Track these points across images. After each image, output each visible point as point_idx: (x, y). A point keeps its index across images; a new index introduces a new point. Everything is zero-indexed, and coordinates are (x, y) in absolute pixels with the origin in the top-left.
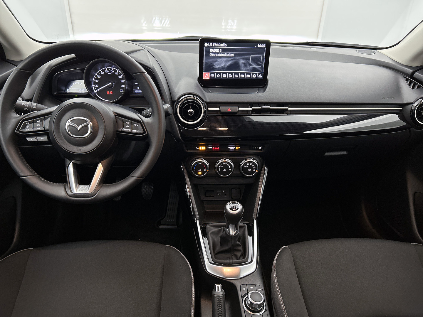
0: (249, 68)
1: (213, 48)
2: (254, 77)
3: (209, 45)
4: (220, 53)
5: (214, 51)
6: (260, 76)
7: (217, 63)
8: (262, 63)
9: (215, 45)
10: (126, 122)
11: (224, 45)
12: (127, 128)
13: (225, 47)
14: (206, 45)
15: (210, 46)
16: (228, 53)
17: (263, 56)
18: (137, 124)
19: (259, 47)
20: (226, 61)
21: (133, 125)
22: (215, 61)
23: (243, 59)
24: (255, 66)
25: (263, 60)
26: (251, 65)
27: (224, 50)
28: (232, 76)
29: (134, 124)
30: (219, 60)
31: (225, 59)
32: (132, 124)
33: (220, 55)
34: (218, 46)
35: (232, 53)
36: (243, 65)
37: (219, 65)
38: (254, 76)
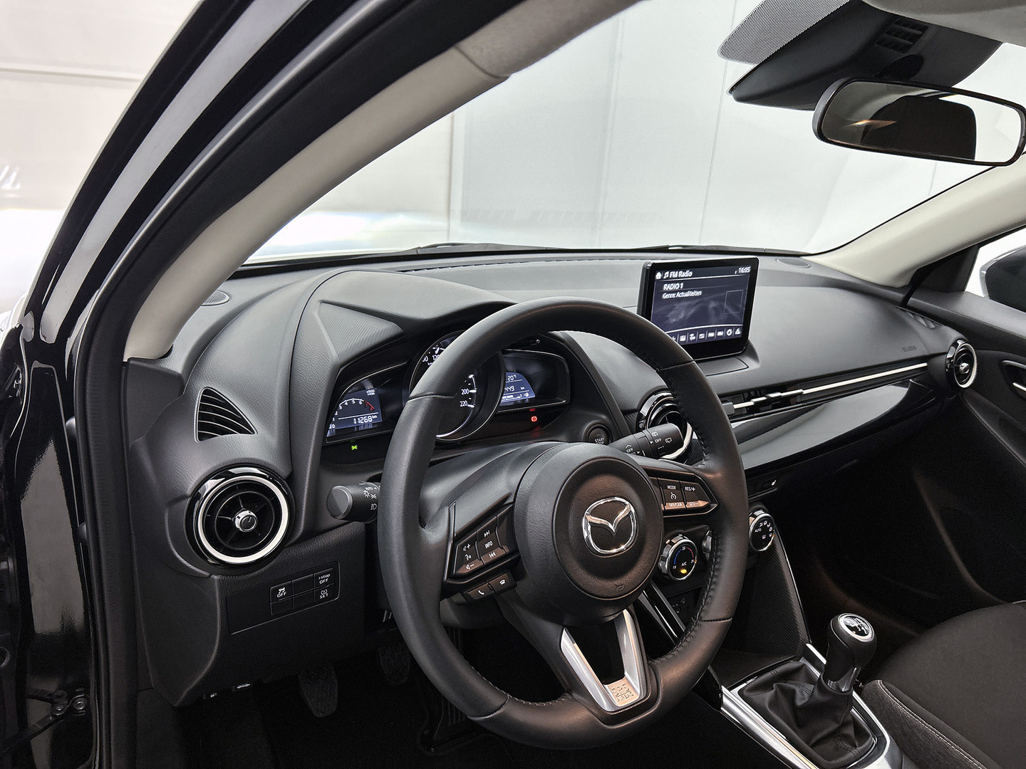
0: (723, 316)
1: (670, 281)
2: (729, 335)
3: (664, 276)
4: (681, 291)
5: (671, 289)
6: (738, 332)
7: (673, 312)
8: (743, 305)
9: (674, 274)
10: (669, 487)
11: (688, 274)
12: (674, 501)
13: (689, 277)
14: (659, 276)
15: (665, 278)
16: (693, 291)
17: (745, 291)
18: (691, 486)
19: (741, 273)
20: (689, 307)
21: (684, 489)
22: (671, 310)
23: (715, 300)
24: (731, 312)
25: (744, 300)
26: (726, 311)
27: (688, 285)
28: (694, 338)
29: (686, 488)
30: (678, 306)
31: (686, 303)
32: (680, 487)
33: (679, 296)
34: (678, 278)
35: (698, 290)
36: (713, 313)
37: (676, 316)
38: (729, 332)
